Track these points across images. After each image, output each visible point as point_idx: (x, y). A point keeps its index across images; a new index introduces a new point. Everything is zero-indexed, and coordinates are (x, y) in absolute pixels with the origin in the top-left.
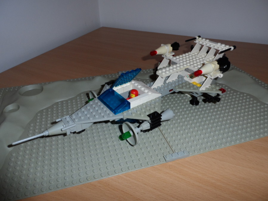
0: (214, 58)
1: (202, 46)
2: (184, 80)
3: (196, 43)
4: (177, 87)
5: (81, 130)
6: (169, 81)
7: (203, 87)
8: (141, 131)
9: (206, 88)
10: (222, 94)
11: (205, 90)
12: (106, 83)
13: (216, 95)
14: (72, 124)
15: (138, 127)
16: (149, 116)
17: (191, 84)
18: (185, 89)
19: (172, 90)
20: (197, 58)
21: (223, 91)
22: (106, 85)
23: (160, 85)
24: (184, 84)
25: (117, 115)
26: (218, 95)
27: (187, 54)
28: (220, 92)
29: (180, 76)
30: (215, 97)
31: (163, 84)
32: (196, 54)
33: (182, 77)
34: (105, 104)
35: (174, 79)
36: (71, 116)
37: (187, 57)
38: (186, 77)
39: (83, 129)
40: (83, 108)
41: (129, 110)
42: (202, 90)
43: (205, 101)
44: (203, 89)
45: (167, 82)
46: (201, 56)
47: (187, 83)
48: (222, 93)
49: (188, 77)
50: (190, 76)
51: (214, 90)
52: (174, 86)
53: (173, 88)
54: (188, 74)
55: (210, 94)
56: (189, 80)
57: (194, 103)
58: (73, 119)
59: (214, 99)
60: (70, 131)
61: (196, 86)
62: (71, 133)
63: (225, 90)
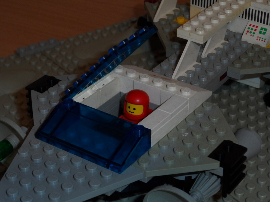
2: (246, 42)
4: (238, 65)
6: (210, 52)
12: (29, 88)
16: (214, 155)
18: (259, 67)
19: (225, 75)
22: (34, 93)
23: (191, 68)
24: (251, 54)
25: (125, 172)
31: (198, 62)
33: (234, 36)
34: (67, 147)
35: (219, 45)
38: (248, 33)
41: (151, 151)
47: (257, 49)
49: (254, 33)
50: (258, 29)
52: (225, 63)
53: (226, 71)
54: (250, 25)
56: (258, 41)
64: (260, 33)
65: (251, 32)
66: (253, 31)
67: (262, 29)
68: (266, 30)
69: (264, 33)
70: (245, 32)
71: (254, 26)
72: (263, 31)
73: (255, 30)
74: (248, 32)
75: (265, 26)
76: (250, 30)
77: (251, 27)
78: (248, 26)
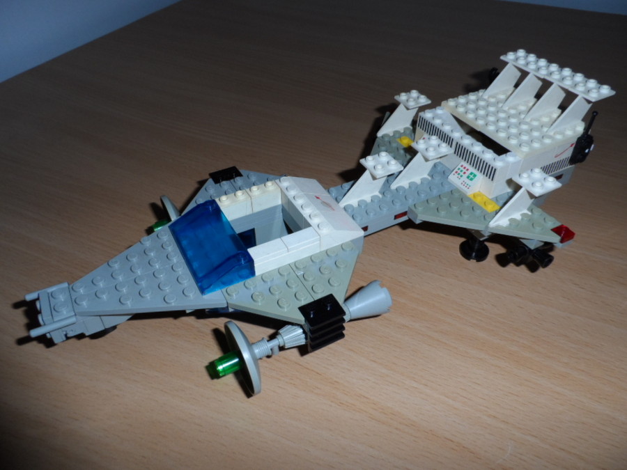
0: (559, 117)
1: (524, 74)
2: (450, 183)
3: (505, 64)
4: (420, 209)
6: (401, 184)
7: (502, 215)
8: (282, 348)
9: (512, 220)
10: (561, 244)
11: (506, 228)
13: (542, 244)
14: (69, 315)
15: (272, 337)
17: (469, 199)
19: (405, 214)
20: (502, 115)
21: (565, 233)
22: (211, 181)
23: (367, 197)
24: (444, 200)
26: (549, 246)
27: (472, 96)
28: (555, 239)
29: (439, 168)
30: (537, 249)
31: (380, 192)
32: (503, 97)
33: (444, 172)
35: (417, 179)
36: (71, 286)
37: (472, 106)
38: (456, 175)
39: (108, 326)
40: (114, 260)
42: (498, 226)
43: (502, 260)
44: (501, 223)
45: (394, 186)
46: (514, 108)
47: (456, 195)
48: (562, 241)
49: (461, 176)
50: (468, 173)
51: (538, 229)
52: (410, 202)
53: (406, 210)
54: (462, 166)
55: (522, 240)
56: (462, 186)
57: (474, 254)
58: (73, 298)
59: (534, 256)
60: (65, 333)
61: (481, 208)
62: (68, 338)
63: (574, 232)
64: (468, 177)
65: (459, 174)
66: (462, 174)
67: (471, 174)
68: (475, 176)
69: (471, 179)
70: (454, 172)
71: (465, 168)
72: (471, 176)
73: (465, 173)
74: (456, 172)
75: (475, 172)
76: (459, 171)
77: (462, 168)
78: (459, 166)
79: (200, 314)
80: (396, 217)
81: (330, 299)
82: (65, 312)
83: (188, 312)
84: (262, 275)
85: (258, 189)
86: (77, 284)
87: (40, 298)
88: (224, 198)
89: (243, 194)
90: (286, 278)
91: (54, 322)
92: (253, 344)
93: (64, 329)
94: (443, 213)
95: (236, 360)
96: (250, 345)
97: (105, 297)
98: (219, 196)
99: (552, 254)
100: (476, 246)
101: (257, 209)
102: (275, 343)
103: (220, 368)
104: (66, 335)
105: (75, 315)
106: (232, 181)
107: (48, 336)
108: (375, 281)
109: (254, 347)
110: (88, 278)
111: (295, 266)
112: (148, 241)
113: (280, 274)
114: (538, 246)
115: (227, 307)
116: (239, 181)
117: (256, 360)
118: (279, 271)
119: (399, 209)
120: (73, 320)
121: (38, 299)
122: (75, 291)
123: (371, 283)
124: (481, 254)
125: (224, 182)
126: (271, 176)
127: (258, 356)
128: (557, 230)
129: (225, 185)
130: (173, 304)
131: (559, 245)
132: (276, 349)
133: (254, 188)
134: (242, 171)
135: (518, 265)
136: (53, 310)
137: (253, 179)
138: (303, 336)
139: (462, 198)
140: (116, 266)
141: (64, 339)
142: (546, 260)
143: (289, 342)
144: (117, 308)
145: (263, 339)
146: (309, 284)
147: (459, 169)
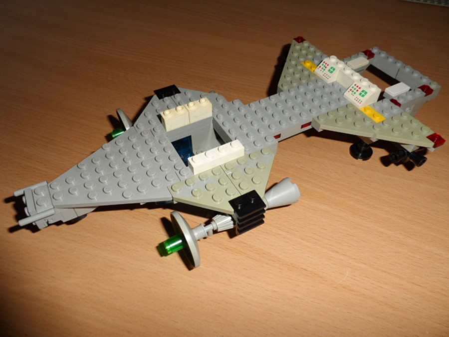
2: (345, 99)
4: (322, 120)
5: (74, 217)
8: (215, 232)
10: (434, 149)
12: (156, 92)
13: (418, 148)
14: (49, 208)
17: (361, 112)
19: (309, 124)
21: (437, 140)
24: (341, 113)
28: (429, 144)
29: (336, 86)
30: (414, 152)
33: (340, 90)
36: (49, 184)
38: (351, 92)
39: (80, 215)
40: (82, 163)
43: (385, 161)
47: (350, 109)
48: (435, 147)
49: (355, 93)
50: (360, 91)
51: (416, 136)
52: (314, 114)
53: (311, 121)
54: (355, 85)
55: (402, 145)
56: (355, 101)
57: (360, 155)
58: (52, 194)
59: (411, 158)
60: (46, 221)
61: (370, 119)
62: (49, 225)
63: (445, 139)
64: (360, 94)
65: (353, 91)
66: (355, 91)
67: (363, 91)
68: (366, 93)
69: (363, 96)
70: (349, 90)
71: (357, 87)
72: (363, 93)
73: (357, 91)
74: (351, 90)
75: (366, 90)
76: (353, 89)
77: (355, 87)
78: (353, 85)
79: (151, 206)
80: (303, 126)
81: (253, 194)
82: (46, 206)
83: (141, 204)
84: (200, 174)
85: (194, 104)
86: (54, 183)
87: (26, 194)
88: (167, 112)
89: (182, 108)
90: (218, 177)
91: (38, 214)
92: (192, 229)
93: (45, 219)
94: (340, 123)
95: (180, 241)
96: (191, 229)
97: (76, 193)
98: (164, 110)
99: (426, 156)
100: (363, 148)
101: (193, 121)
102: (210, 227)
103: (168, 247)
104: (48, 222)
105: (54, 208)
106: (173, 96)
107: (34, 224)
108: (287, 178)
109: (194, 231)
110: (62, 177)
111: (226, 167)
112: (108, 147)
113: (214, 174)
114: (415, 150)
115: (173, 200)
116: (178, 97)
117: (196, 241)
118: (213, 172)
119: (305, 119)
120: (52, 212)
121: (24, 195)
122: (53, 189)
123: (283, 180)
124: (367, 155)
125: (166, 98)
126: (203, 94)
127: (197, 238)
128: (431, 138)
129: (167, 100)
130: (130, 199)
131: (432, 150)
132: (211, 232)
133: (191, 104)
134: (180, 89)
135: (397, 164)
136: (36, 204)
137: (189, 95)
138: (232, 222)
139: (356, 111)
140: (84, 168)
141: (47, 225)
142: (421, 161)
143: (221, 228)
144: (86, 202)
145: (200, 225)
146: (236, 182)
147: (353, 87)
